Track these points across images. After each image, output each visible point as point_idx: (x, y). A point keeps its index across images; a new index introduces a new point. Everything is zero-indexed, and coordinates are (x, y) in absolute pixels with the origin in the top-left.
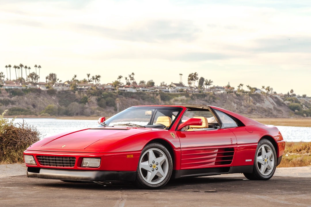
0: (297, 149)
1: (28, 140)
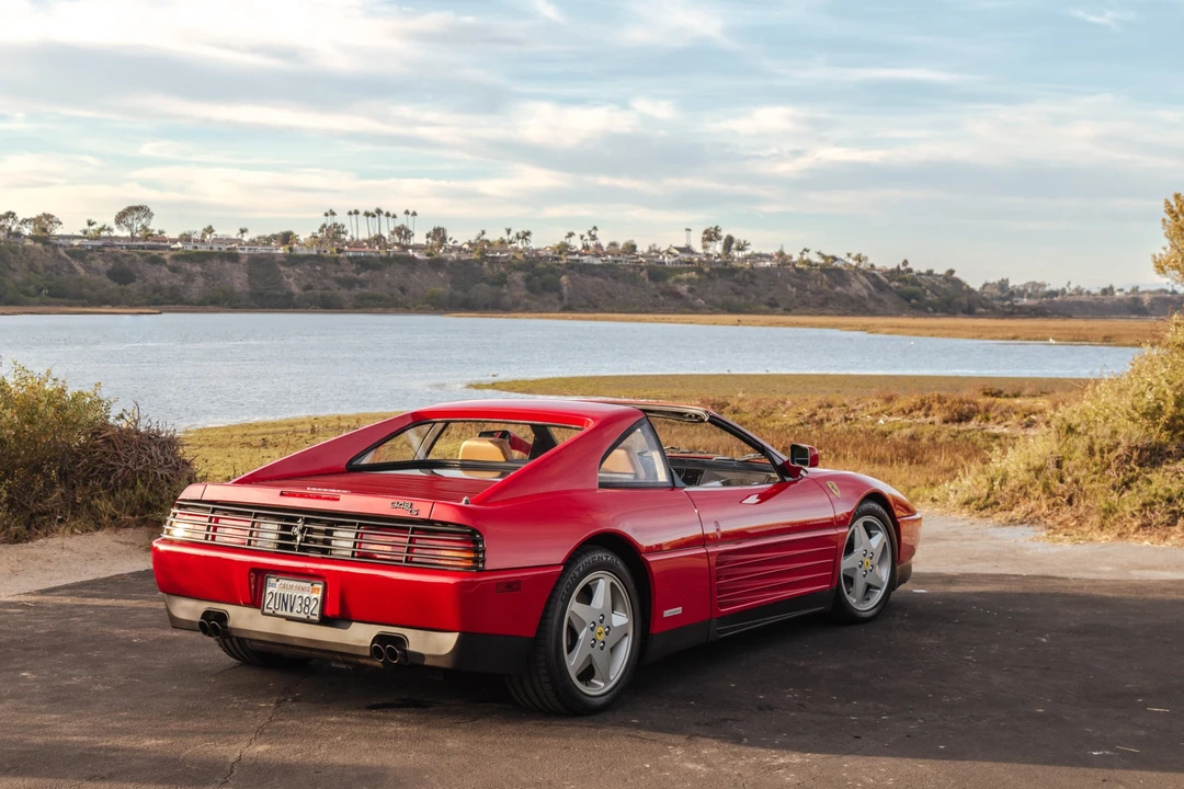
1: (147, 461)
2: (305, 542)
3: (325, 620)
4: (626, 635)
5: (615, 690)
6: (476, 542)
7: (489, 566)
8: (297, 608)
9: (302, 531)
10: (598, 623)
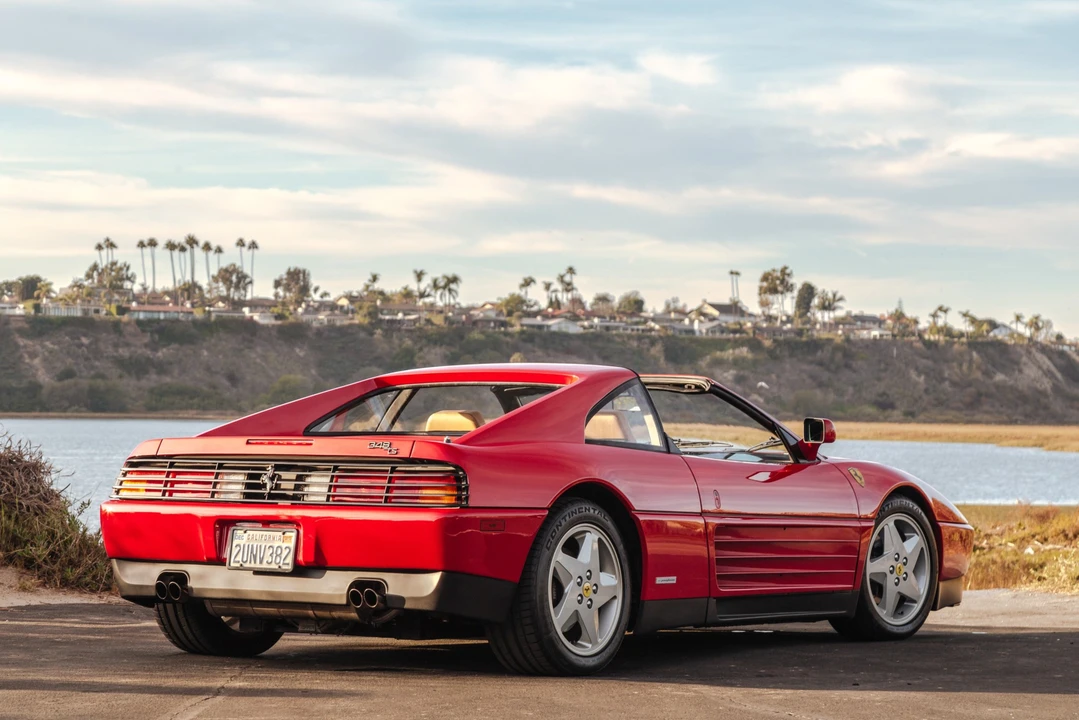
0: (1064, 531)
1: (9, 490)
2: (275, 489)
3: (299, 570)
4: (615, 597)
5: (604, 654)
6: (458, 479)
7: (472, 503)
8: (267, 558)
9: (272, 479)
10: (585, 579)
